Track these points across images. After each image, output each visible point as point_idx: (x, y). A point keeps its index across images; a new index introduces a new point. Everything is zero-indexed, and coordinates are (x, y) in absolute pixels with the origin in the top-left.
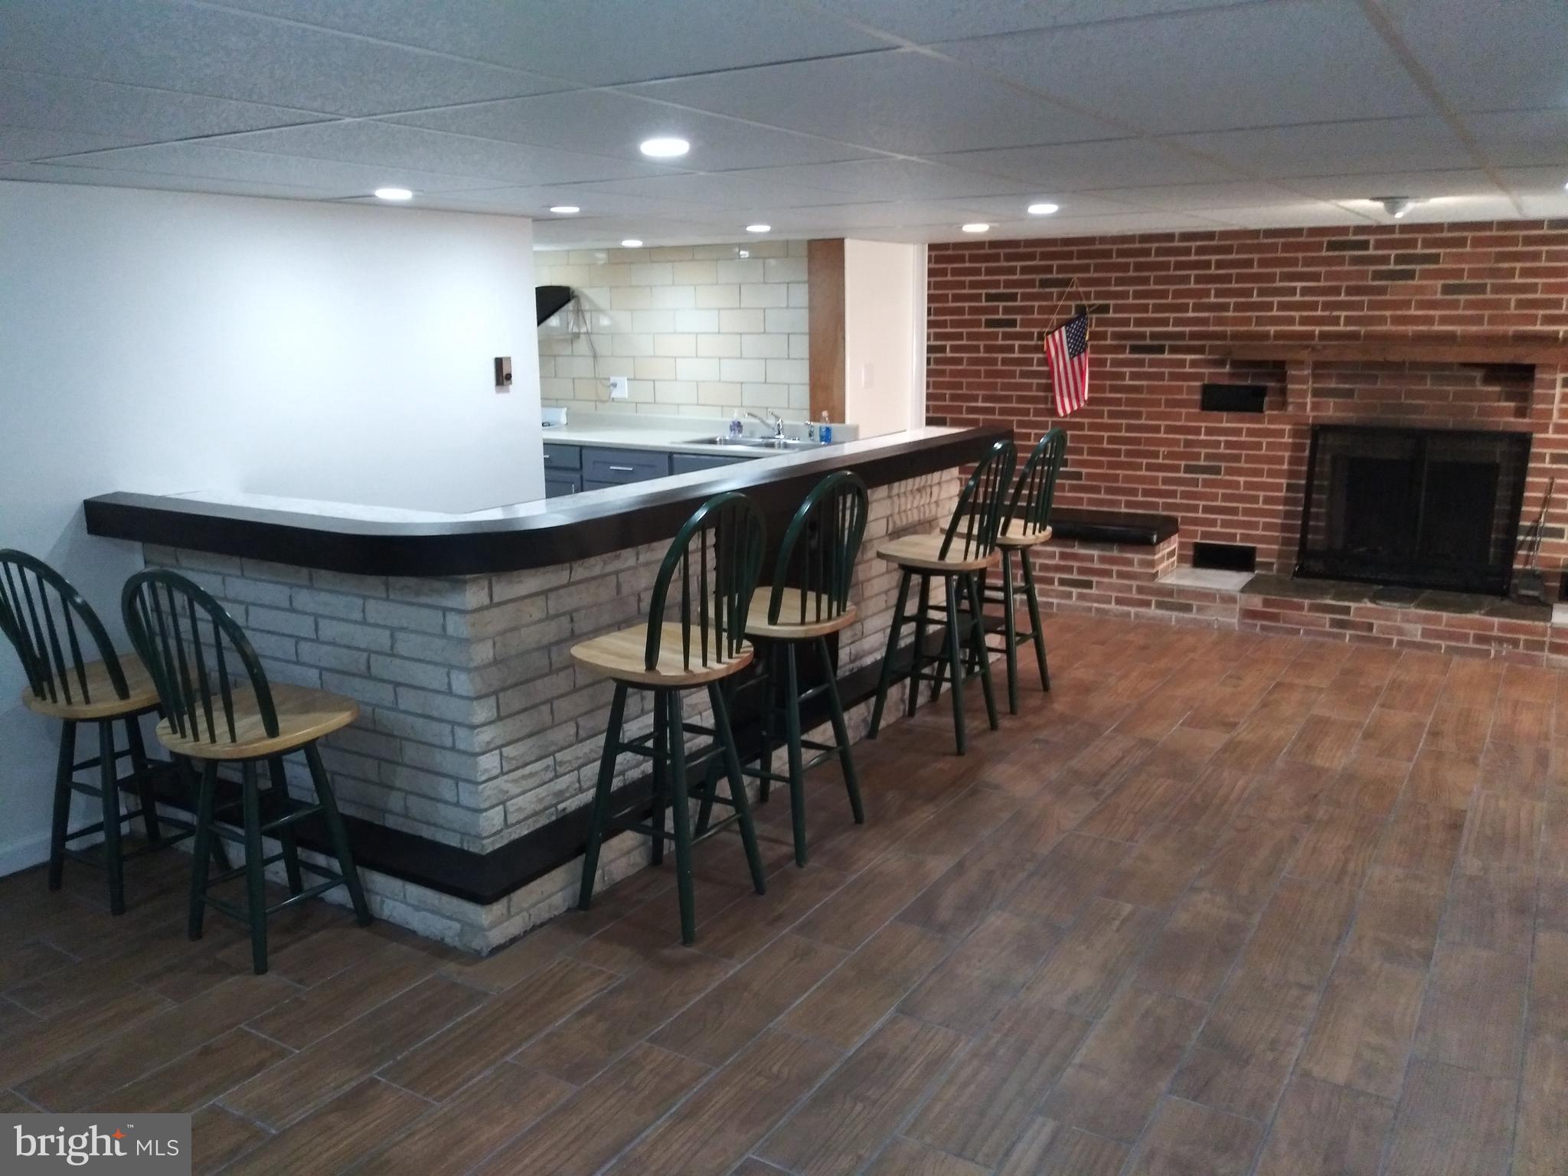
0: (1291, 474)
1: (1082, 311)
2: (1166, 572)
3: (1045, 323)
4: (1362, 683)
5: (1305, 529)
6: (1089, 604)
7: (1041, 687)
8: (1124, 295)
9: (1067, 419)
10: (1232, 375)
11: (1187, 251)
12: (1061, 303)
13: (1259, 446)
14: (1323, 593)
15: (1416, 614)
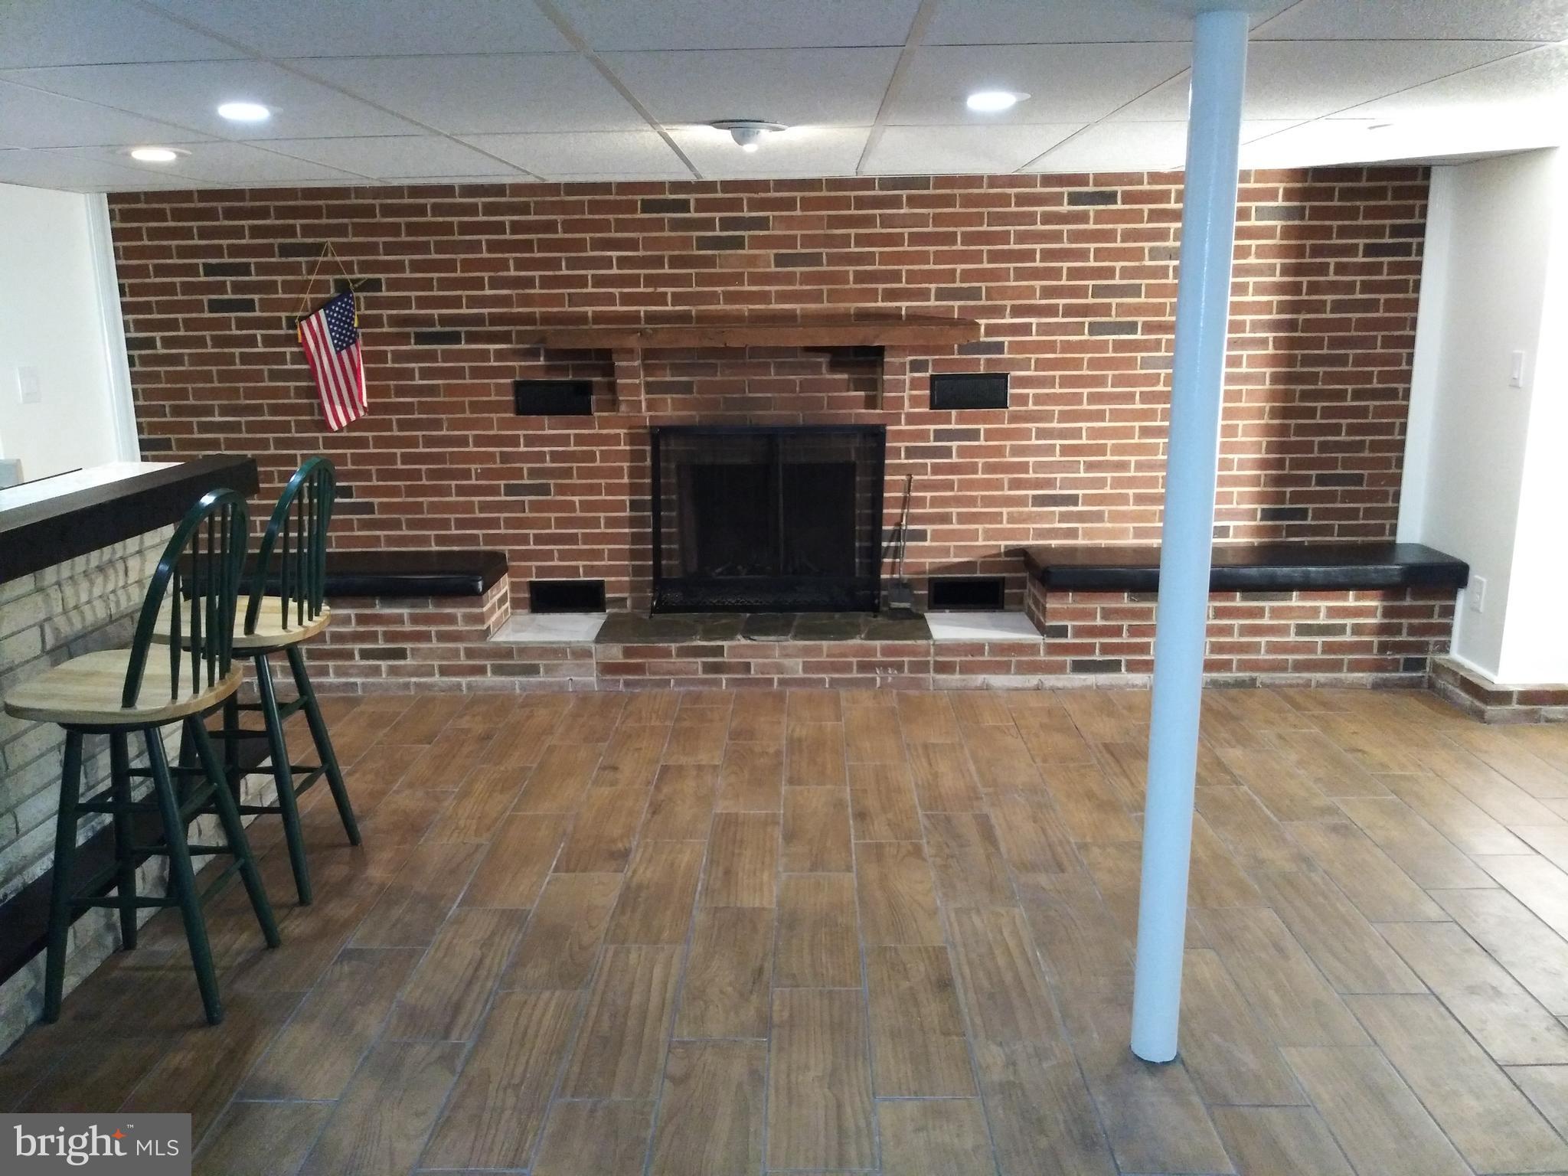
0: (633, 489)
1: (343, 288)
2: (500, 625)
3: (295, 305)
4: (757, 749)
5: (657, 554)
6: (407, 679)
7: (347, 840)
8: (398, 267)
9: (344, 434)
10: (548, 369)
11: (472, 210)
12: (313, 277)
13: (591, 456)
14: (690, 633)
15: (796, 646)
